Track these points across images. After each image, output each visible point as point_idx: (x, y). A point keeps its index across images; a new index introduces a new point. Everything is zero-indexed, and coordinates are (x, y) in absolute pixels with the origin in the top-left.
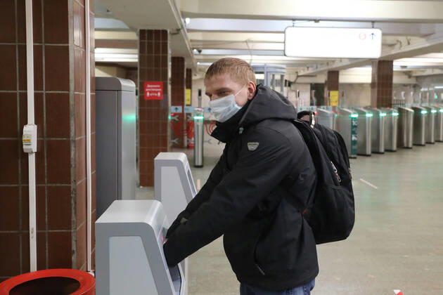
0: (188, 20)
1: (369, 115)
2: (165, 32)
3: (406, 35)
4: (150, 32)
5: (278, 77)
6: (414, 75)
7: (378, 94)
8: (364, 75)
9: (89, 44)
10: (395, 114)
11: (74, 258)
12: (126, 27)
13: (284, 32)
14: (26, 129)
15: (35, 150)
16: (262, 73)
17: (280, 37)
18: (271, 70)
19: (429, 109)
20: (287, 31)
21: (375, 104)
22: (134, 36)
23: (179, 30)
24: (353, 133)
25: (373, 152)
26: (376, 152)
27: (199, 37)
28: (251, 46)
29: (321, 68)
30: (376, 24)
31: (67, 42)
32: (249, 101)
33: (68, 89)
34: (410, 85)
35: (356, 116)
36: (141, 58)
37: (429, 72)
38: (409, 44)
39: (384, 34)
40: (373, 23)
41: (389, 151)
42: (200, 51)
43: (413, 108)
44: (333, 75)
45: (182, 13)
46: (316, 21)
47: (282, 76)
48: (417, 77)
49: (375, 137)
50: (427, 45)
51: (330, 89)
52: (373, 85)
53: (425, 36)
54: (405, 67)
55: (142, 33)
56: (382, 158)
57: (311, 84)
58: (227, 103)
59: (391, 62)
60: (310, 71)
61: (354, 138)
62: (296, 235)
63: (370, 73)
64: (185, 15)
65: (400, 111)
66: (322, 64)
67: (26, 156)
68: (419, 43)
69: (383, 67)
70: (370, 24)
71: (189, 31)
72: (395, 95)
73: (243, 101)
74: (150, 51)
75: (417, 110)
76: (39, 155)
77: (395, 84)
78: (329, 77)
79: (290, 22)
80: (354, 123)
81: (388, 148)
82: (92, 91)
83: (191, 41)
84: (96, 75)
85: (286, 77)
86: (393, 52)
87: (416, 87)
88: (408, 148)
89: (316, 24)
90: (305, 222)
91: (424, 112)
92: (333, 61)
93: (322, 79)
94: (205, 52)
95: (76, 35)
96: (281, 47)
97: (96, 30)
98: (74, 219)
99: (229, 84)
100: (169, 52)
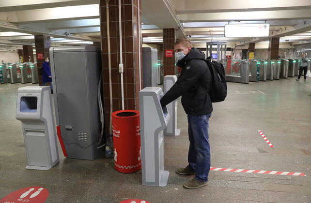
0: (183, 24)
1: (266, 63)
2: (173, 29)
3: (285, 25)
4: (167, 29)
5: (223, 47)
6: (293, 44)
7: (271, 53)
8: (266, 45)
9: (140, 36)
10: (279, 62)
11: (135, 107)
12: (158, 28)
13: (224, 27)
14: (120, 65)
15: (123, 72)
16: (216, 45)
17: (222, 29)
18: (220, 43)
19: (297, 60)
20: (226, 26)
21: (270, 58)
22: (161, 31)
23: (179, 28)
24: (258, 71)
25: (267, 80)
26: (269, 79)
27: (189, 30)
28: (212, 33)
29: (246, 42)
30: (267, 22)
31: (132, 36)
32: (188, 53)
33: (133, 51)
34: (291, 49)
35: (259, 63)
36: (164, 40)
37: (301, 43)
38: (286, 29)
39: (270, 26)
40: (266, 21)
41: (275, 79)
42: (190, 36)
43: (289, 60)
44: (252, 45)
45: (180, 21)
46: (239, 21)
47: (225, 46)
48: (295, 45)
49: (269, 73)
50: (294, 30)
51: (250, 52)
52: (269, 49)
53: (293, 26)
54: (288, 40)
55: (164, 30)
56: (271, 83)
57: (242, 50)
58: (181, 54)
59: (279, 39)
60: (242, 43)
61: (258, 73)
62: (204, 98)
63: (268, 44)
64: (182, 22)
65: (283, 61)
66: (247, 40)
67: (120, 74)
68: (290, 29)
69: (274, 41)
70: (264, 22)
71: (184, 28)
72: (281, 54)
73: (186, 53)
74: (168, 37)
75: (291, 61)
76: (124, 74)
77: (281, 49)
78: (250, 46)
79: (227, 23)
80: (258, 66)
81: (275, 78)
82: (141, 52)
83: (186, 32)
84: (143, 47)
85: (227, 47)
86: (279, 34)
87: (294, 50)
88: (285, 78)
89: (239, 23)
90: (208, 95)
91: (294, 61)
92: (252, 39)
93: (247, 47)
94: (192, 36)
95: (135, 32)
96: (223, 33)
97: (143, 30)
98: (135, 95)
99: (182, 48)
100: (175, 37)
